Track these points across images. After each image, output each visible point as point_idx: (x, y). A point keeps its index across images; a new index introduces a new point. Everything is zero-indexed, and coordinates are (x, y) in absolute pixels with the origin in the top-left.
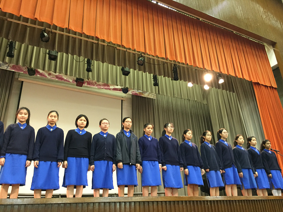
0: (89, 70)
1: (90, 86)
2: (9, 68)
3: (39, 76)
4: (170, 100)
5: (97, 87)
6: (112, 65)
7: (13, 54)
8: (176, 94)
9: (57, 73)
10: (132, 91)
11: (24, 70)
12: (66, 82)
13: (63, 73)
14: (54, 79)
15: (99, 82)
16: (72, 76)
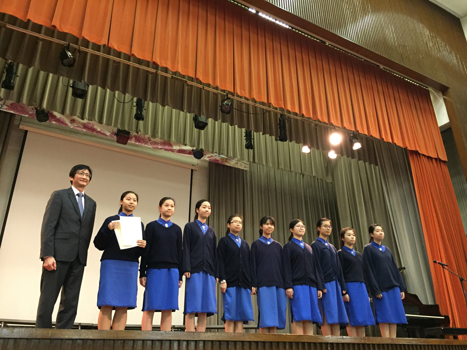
0: (139, 117)
1: (140, 144)
2: (5, 107)
3: (54, 122)
4: (272, 174)
5: (151, 147)
6: (178, 111)
7: (12, 85)
8: (283, 164)
11: (30, 113)
12: (99, 135)
14: (80, 129)
16: (111, 125)
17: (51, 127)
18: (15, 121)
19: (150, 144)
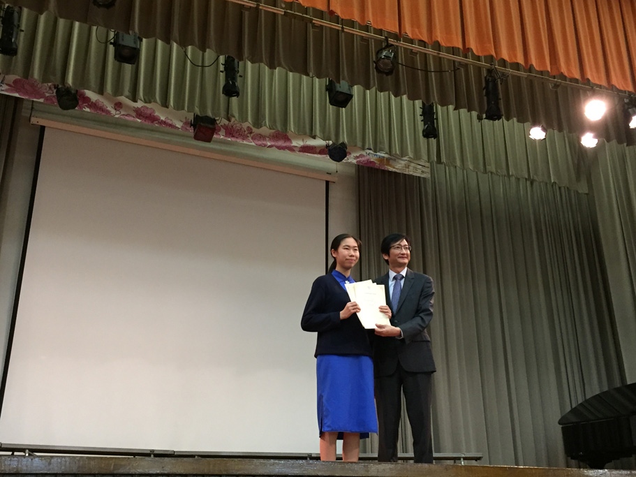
0: (231, 90)
1: (233, 139)
2: (5, 87)
3: (88, 110)
5: (253, 144)
6: (298, 75)
7: (14, 46)
9: (139, 101)
10: (358, 155)
11: (47, 95)
12: (164, 128)
13: (155, 102)
14: (131, 119)
15: (261, 127)
16: (183, 109)
17: (82, 118)
18: (23, 110)
19: (252, 138)
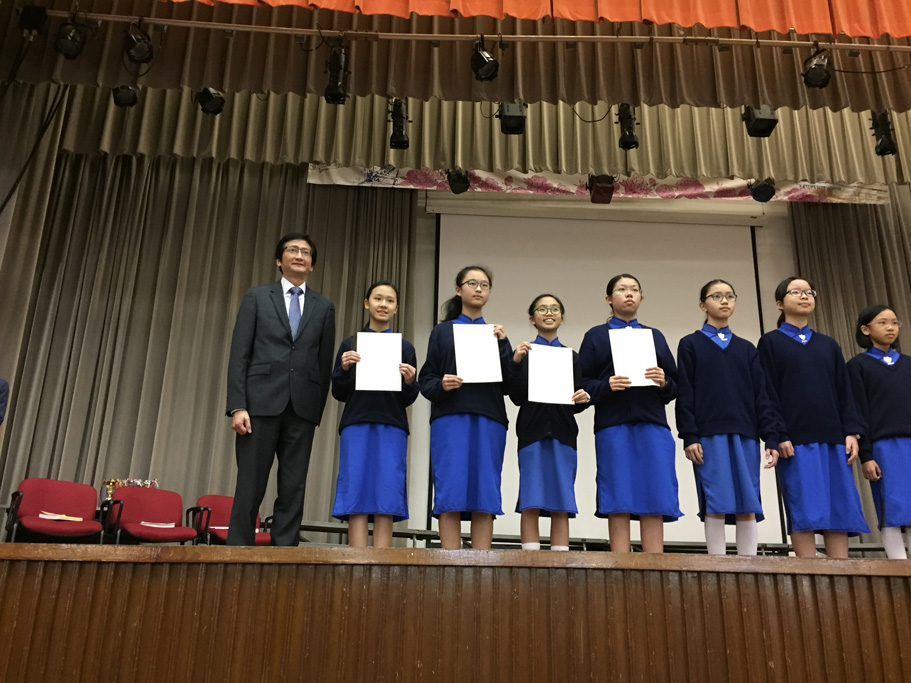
0: (628, 142)
1: (635, 196)
3: (479, 190)
5: (658, 197)
7: (405, 139)
9: (529, 172)
10: (789, 189)
11: (439, 181)
12: (558, 195)
13: (546, 169)
14: (523, 191)
15: (666, 176)
17: (475, 198)
18: (418, 201)
19: (657, 191)
